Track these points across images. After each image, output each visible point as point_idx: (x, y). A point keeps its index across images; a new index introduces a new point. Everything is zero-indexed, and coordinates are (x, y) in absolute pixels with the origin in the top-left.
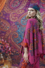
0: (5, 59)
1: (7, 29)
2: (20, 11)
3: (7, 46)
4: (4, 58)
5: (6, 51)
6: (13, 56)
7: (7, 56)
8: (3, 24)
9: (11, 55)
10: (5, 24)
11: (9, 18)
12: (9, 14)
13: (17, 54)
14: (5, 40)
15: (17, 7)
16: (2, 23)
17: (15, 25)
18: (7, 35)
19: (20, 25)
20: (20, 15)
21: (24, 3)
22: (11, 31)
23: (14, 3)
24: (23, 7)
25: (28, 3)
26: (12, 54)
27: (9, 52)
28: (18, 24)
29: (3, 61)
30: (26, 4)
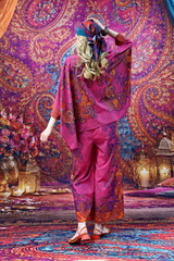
0: (22, 170)
1: (24, 86)
2: (59, 31)
3: (27, 131)
4: (18, 166)
5: (23, 147)
6: (43, 161)
7: (26, 162)
8: (12, 70)
9: (38, 158)
10: (17, 72)
11: (27, 53)
12: (27, 43)
13: (56, 153)
14: (18, 117)
15: (50, 21)
16: (9, 67)
17: (45, 72)
18: (24, 101)
20: (58, 44)
21: (70, 10)
22: (34, 91)
23: (39, 10)
24: (66, 20)
25: (80, 8)
26: (41, 154)
27: (32, 150)
28: (53, 71)
29: (17, 175)
30: (73, 10)
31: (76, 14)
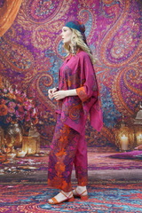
1: (27, 67)
2: (56, 23)
3: (29, 104)
4: (22, 132)
5: (26, 116)
6: (42, 128)
7: (29, 129)
8: (18, 54)
9: (38, 125)
10: (22, 56)
11: (30, 41)
12: (31, 32)
13: (52, 122)
14: (23, 92)
15: (49, 15)
16: (16, 52)
17: (45, 56)
18: (27, 79)
19: (57, 57)
20: (55, 33)
21: (65, 6)
22: (35, 71)
23: (40, 6)
24: (62, 14)
25: (73, 5)
26: (40, 123)
27: (34, 119)
28: (51, 55)
29: (21, 140)
30: (68, 7)
31: (70, 9)
